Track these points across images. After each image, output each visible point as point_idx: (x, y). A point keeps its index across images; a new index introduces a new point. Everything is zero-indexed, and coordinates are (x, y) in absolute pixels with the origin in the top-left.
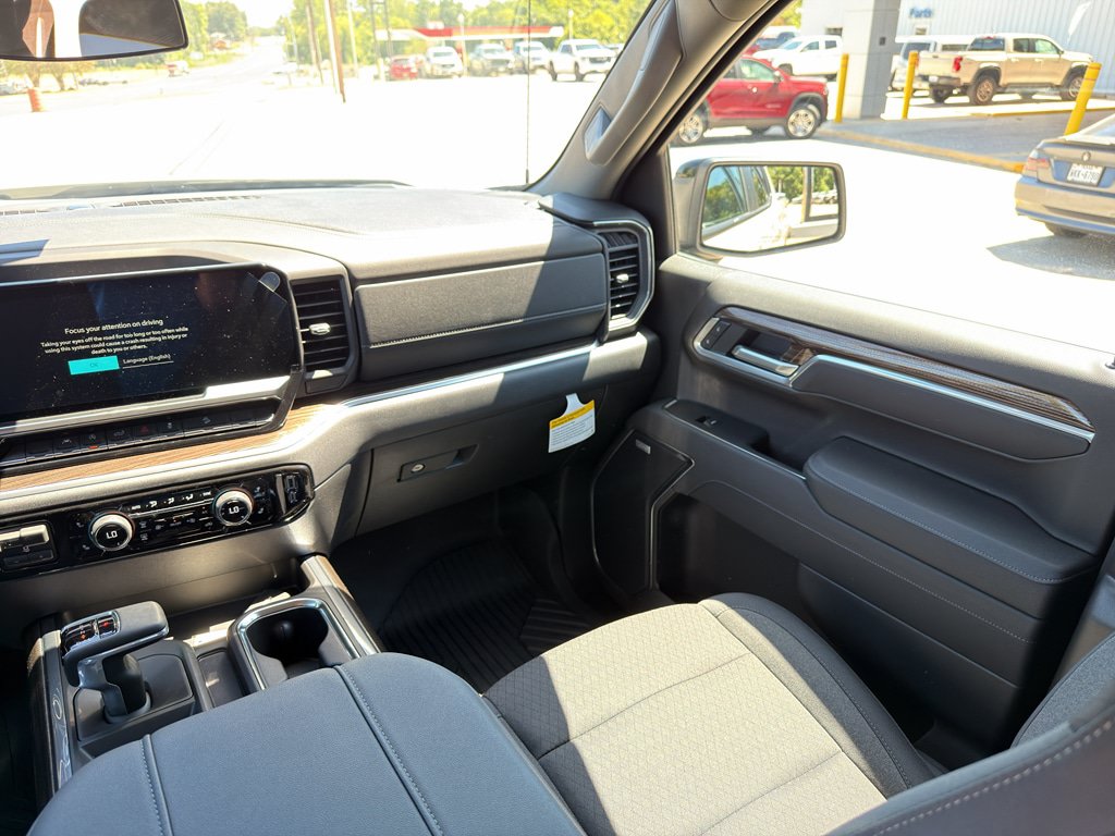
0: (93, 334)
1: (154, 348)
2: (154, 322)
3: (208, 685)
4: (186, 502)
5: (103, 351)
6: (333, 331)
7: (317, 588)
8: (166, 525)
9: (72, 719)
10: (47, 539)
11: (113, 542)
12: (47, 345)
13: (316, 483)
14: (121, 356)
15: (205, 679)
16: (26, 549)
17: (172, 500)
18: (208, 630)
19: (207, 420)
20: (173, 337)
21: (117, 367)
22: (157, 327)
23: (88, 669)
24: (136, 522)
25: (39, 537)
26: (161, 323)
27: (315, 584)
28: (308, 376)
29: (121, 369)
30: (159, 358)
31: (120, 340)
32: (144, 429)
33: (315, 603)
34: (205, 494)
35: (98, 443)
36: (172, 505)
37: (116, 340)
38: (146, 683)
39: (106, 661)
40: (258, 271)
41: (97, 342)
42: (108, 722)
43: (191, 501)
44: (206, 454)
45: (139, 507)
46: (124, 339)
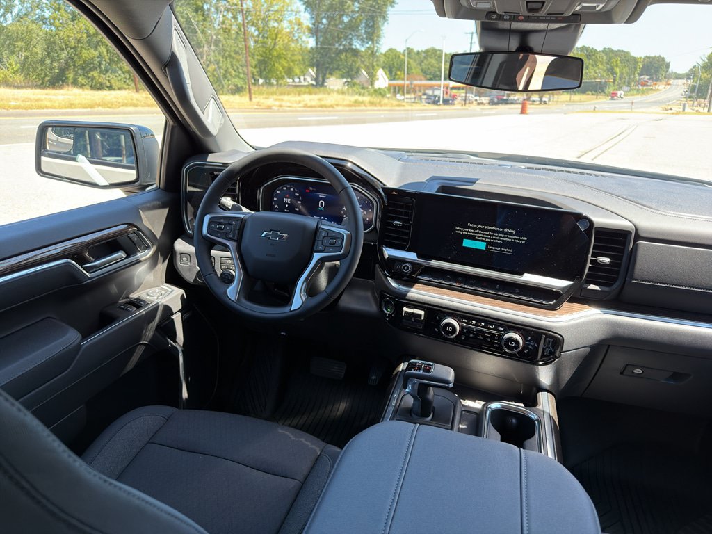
0: (480, 229)
1: (506, 244)
2: (511, 231)
3: (461, 426)
4: (489, 328)
5: (481, 238)
6: (611, 264)
7: (540, 410)
8: (476, 336)
9: (398, 404)
10: (423, 318)
11: (448, 333)
12: (458, 228)
13: (564, 350)
14: (489, 244)
15: (460, 422)
16: (413, 319)
17: (483, 325)
18: (475, 401)
19: (517, 291)
20: (517, 241)
21: (484, 249)
22: (511, 234)
23: (413, 385)
24: (462, 328)
25: (420, 316)
26: (514, 232)
27: (540, 407)
28: (585, 286)
29: (486, 250)
30: (506, 250)
31: (491, 235)
32: (485, 284)
33: (534, 417)
34: (500, 329)
35: (461, 283)
36: (482, 327)
37: (489, 235)
38: (434, 408)
39: (421, 384)
40: (579, 217)
41: (480, 234)
42: (411, 415)
43: (492, 329)
44: (509, 308)
45: (466, 321)
46: (493, 236)
